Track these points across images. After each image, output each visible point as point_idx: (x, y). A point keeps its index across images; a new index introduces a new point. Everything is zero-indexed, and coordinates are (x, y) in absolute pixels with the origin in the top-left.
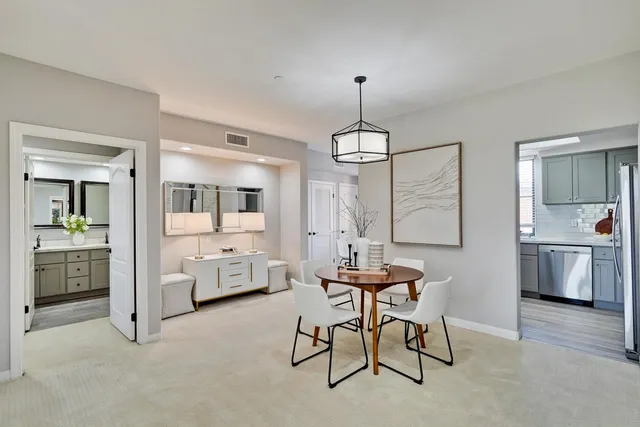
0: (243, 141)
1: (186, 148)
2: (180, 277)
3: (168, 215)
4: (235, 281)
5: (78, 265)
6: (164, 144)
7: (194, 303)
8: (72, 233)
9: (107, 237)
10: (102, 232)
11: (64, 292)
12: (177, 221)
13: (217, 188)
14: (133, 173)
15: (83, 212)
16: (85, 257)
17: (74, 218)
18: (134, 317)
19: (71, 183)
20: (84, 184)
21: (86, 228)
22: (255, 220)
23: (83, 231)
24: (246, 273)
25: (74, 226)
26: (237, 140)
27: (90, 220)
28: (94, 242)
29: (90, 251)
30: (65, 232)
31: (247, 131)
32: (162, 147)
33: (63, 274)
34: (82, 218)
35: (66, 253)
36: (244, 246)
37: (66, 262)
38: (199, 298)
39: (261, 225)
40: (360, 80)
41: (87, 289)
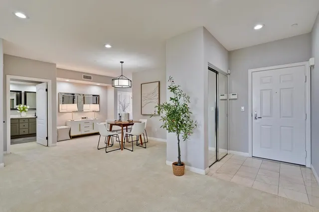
0: (90, 78)
1: (68, 80)
2: (65, 127)
3: (60, 105)
4: (87, 129)
5: (24, 124)
6: (58, 79)
7: (70, 136)
8: (21, 112)
9: (35, 114)
10: (33, 112)
11: (18, 134)
12: (64, 107)
13: (83, 95)
14: (47, 90)
15: (25, 103)
16: (27, 121)
17: (22, 106)
18: (47, 138)
19: (20, 92)
20: (26, 93)
21: (27, 110)
22: (96, 107)
23: (25, 111)
24: (91, 126)
25: (22, 109)
26: (87, 77)
27: (28, 107)
28: (30, 115)
29: (28, 119)
30: (18, 111)
31: (92, 74)
32: (57, 80)
33: (18, 127)
34: (25, 106)
35: (19, 119)
36: (91, 117)
37: (19, 123)
38: (72, 134)
39: (98, 109)
40: (122, 62)
41: (27, 133)
